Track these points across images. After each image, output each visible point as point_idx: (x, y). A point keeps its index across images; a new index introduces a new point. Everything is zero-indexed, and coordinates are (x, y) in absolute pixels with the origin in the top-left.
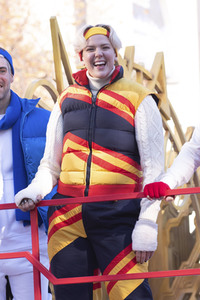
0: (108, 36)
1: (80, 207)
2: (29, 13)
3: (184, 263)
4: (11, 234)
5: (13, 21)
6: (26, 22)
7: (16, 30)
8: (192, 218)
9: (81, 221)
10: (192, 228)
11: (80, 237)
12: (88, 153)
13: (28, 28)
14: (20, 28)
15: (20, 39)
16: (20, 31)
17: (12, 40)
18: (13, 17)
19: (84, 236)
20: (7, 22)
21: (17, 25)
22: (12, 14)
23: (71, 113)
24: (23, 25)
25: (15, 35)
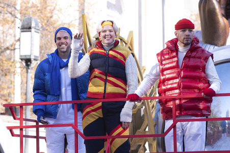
0: (112, 26)
1: (101, 103)
2: (56, 5)
3: (138, 131)
4: (69, 115)
5: (49, 8)
6: (54, 9)
7: (49, 13)
8: (142, 110)
9: (101, 110)
10: (142, 113)
11: (100, 117)
12: (105, 78)
13: (56, 11)
14: (52, 12)
15: (51, 17)
16: (52, 13)
17: (47, 17)
18: (48, 6)
19: (102, 117)
20: (45, 8)
21: (50, 10)
22: (48, 4)
23: (96, 60)
24: (53, 10)
25: (49, 15)
